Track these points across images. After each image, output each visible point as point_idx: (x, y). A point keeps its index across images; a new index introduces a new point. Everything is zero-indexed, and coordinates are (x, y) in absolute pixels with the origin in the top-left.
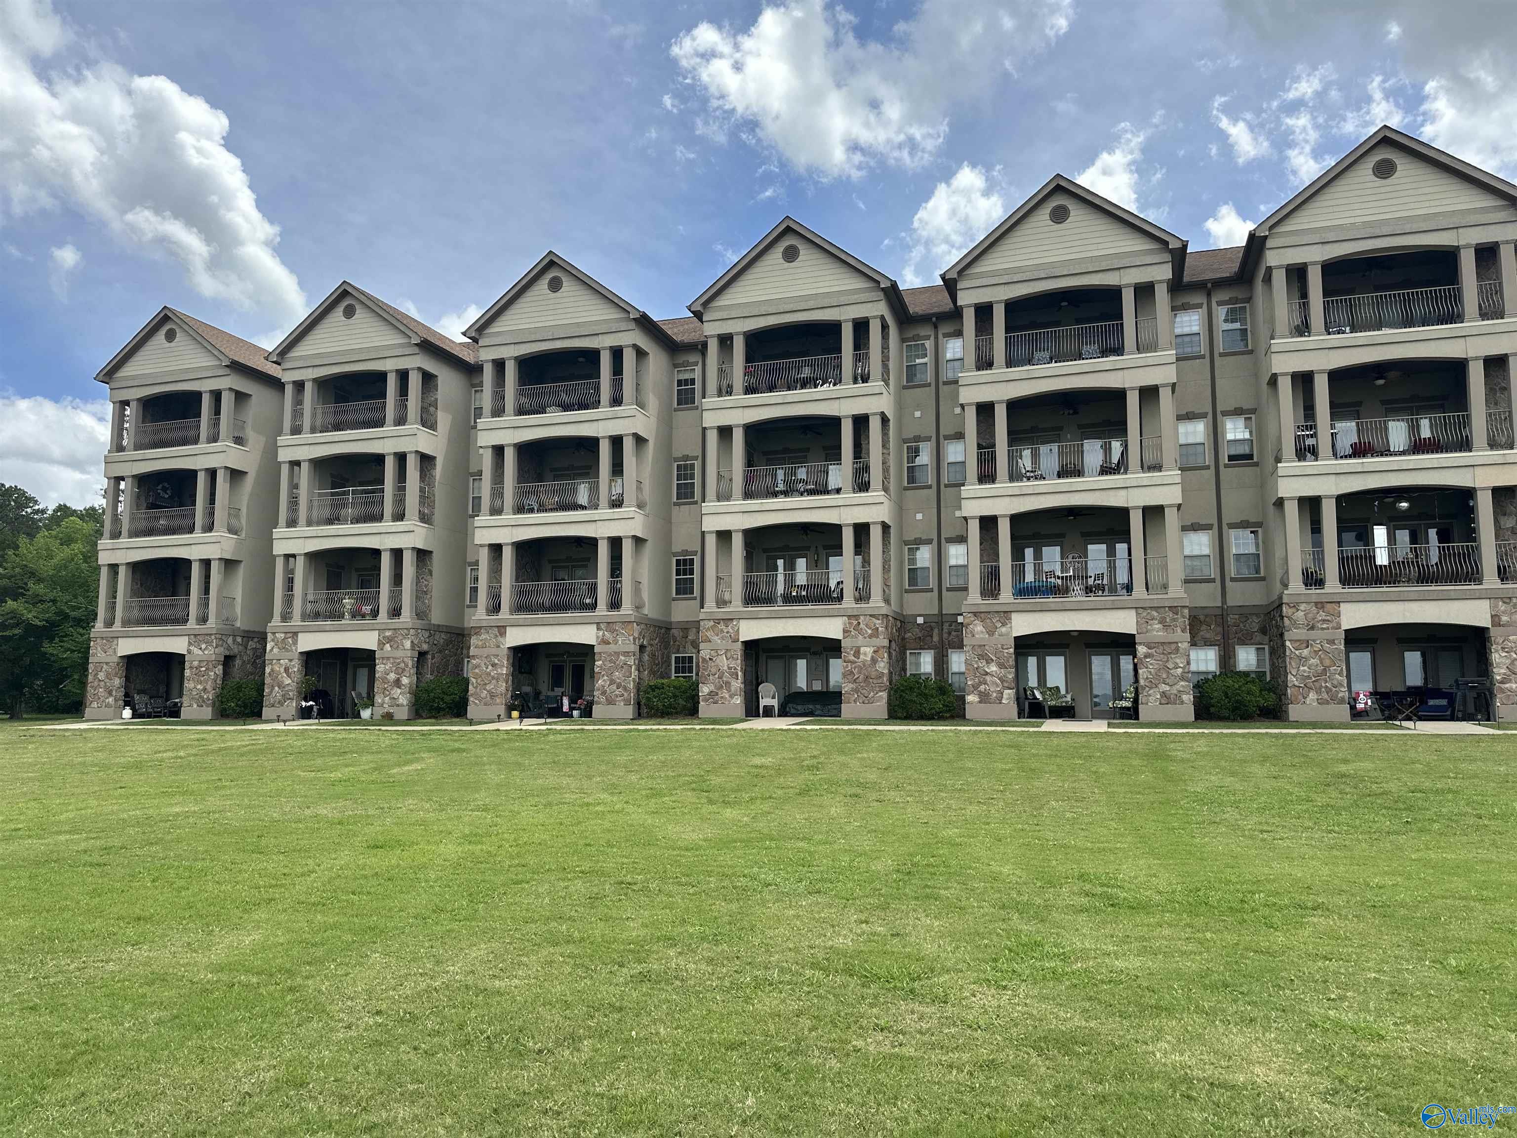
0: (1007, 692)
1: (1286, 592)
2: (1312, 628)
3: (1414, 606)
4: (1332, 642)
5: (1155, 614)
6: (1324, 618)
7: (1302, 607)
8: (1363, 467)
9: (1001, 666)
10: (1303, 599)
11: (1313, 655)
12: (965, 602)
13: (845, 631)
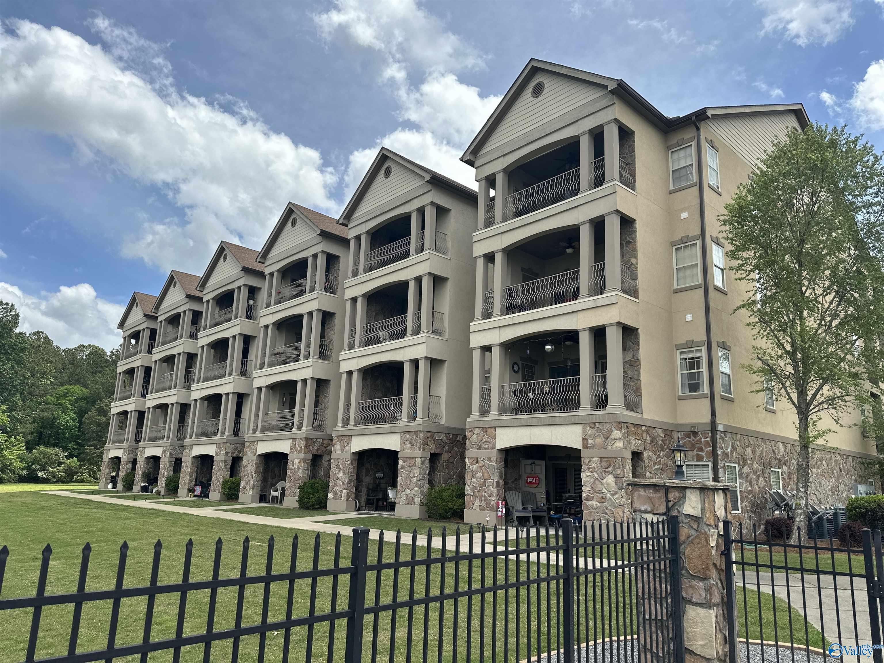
0: (344, 491)
1: (468, 420)
2: (480, 448)
3: (536, 431)
4: (489, 459)
5: (408, 436)
6: (487, 440)
7: (476, 431)
8: (513, 320)
9: (344, 474)
10: (476, 425)
11: (479, 469)
12: (334, 429)
13: (291, 449)
